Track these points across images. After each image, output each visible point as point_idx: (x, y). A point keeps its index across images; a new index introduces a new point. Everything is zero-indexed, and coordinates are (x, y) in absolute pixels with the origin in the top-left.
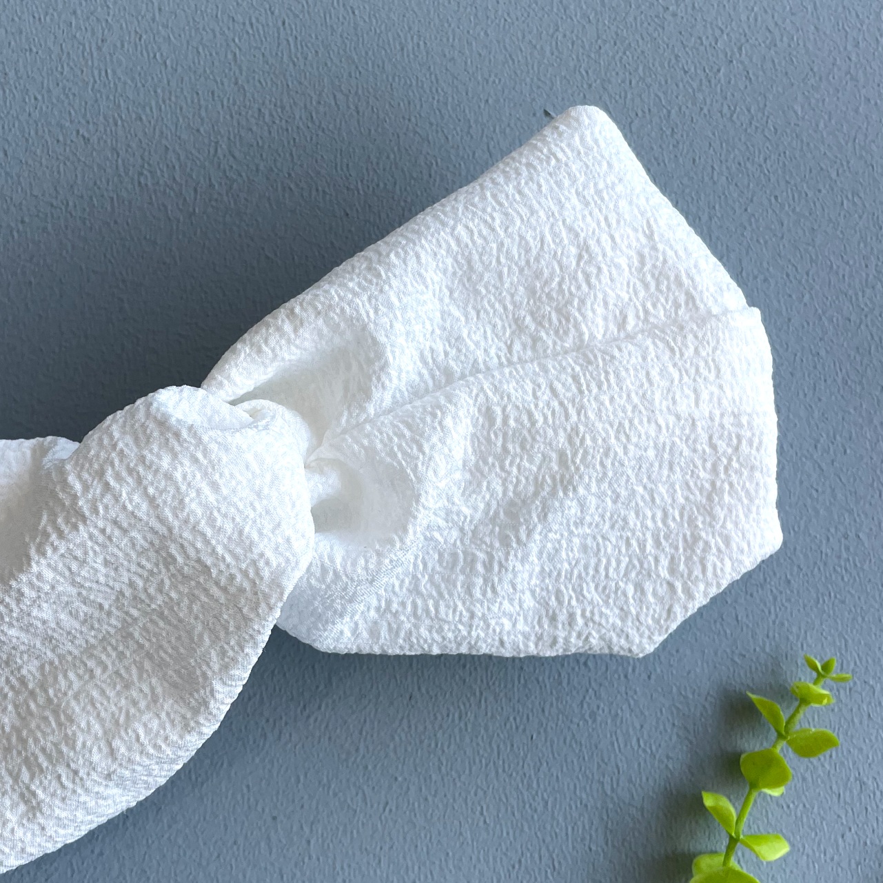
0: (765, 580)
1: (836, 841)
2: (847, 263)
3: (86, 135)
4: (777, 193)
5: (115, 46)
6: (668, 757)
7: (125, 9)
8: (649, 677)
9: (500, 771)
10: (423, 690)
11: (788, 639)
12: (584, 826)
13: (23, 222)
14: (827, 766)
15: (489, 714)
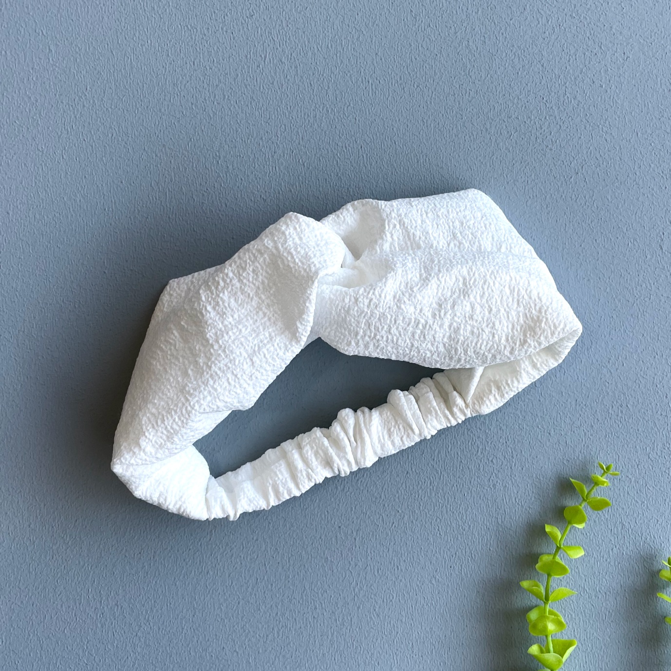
0: (581, 425)
1: (609, 552)
2: (629, 274)
3: (265, 198)
4: (596, 238)
5: (280, 155)
6: (529, 507)
7: (286, 138)
8: (522, 469)
9: (448, 510)
10: (413, 470)
11: (591, 454)
12: (487, 539)
13: (233, 238)
14: (606, 515)
15: (445, 483)
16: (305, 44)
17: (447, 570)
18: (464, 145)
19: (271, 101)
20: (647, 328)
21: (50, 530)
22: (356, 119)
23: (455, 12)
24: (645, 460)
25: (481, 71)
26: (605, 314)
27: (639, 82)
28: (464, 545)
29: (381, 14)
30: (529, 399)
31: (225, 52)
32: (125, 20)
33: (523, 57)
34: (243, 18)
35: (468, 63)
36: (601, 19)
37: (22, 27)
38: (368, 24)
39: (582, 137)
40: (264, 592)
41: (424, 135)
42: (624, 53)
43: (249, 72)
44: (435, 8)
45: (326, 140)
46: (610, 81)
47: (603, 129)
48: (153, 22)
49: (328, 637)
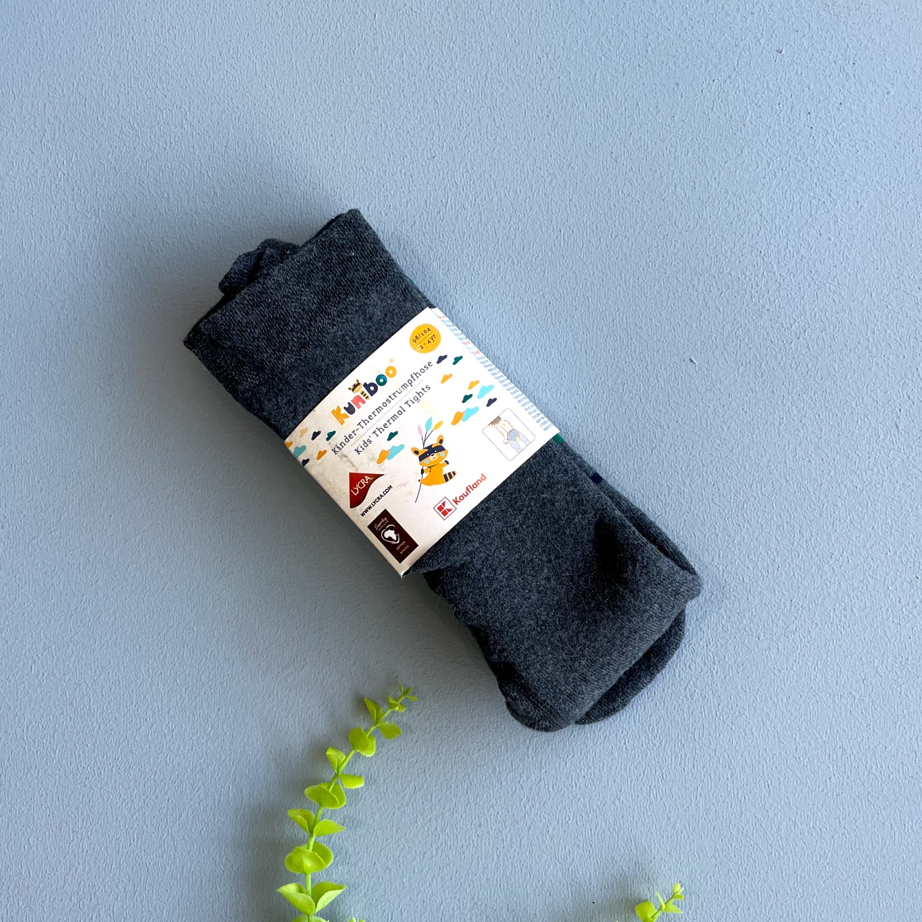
16: (491, 188)
17: (633, 791)
18: (667, 303)
19: (451, 251)
20: (878, 519)
21: (191, 718)
22: (544, 272)
23: (661, 154)
24: (872, 675)
25: (689, 220)
26: (828, 502)
27: (875, 235)
28: (653, 762)
29: (577, 156)
30: (735, 597)
31: (402, 197)
32: (296, 161)
33: (739, 205)
34: (424, 159)
35: (674, 210)
36: (831, 163)
37: (187, 168)
38: (562, 167)
39: (806, 297)
40: (423, 803)
41: (622, 291)
42: (858, 202)
43: (427, 219)
44: (638, 149)
45: (510, 294)
46: (839, 234)
47: (830, 287)
48: (326, 163)
49: (493, 859)
